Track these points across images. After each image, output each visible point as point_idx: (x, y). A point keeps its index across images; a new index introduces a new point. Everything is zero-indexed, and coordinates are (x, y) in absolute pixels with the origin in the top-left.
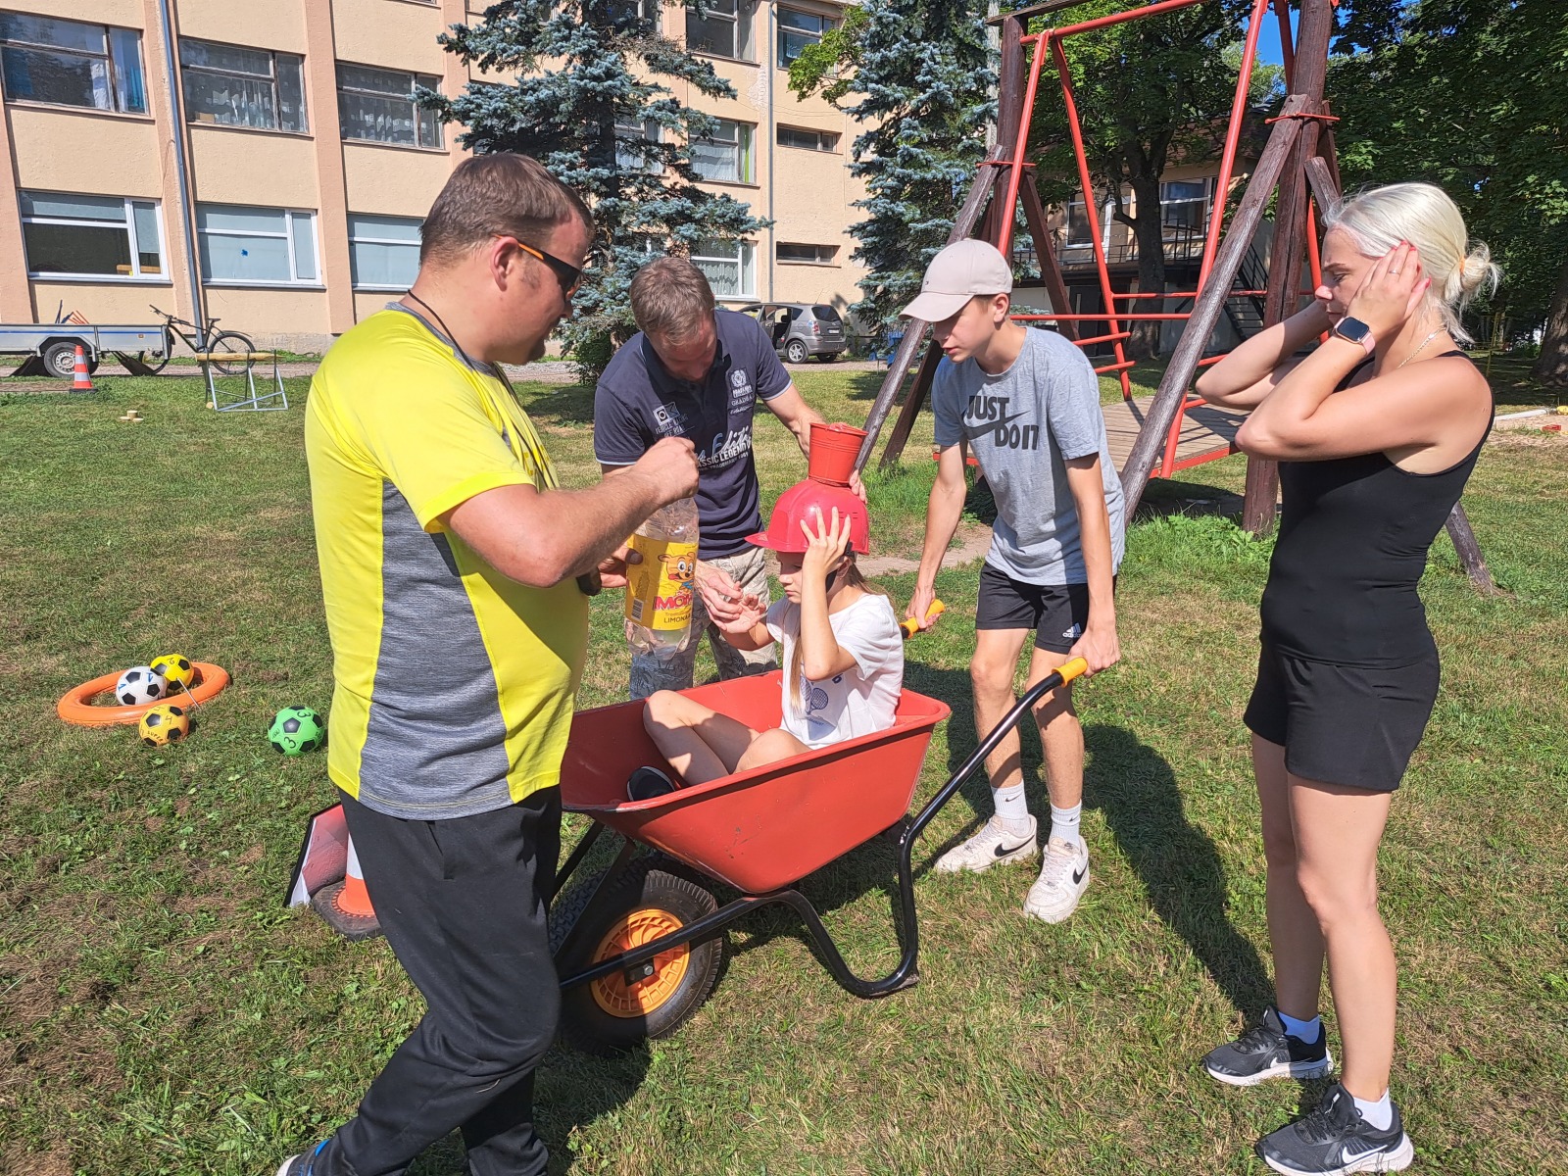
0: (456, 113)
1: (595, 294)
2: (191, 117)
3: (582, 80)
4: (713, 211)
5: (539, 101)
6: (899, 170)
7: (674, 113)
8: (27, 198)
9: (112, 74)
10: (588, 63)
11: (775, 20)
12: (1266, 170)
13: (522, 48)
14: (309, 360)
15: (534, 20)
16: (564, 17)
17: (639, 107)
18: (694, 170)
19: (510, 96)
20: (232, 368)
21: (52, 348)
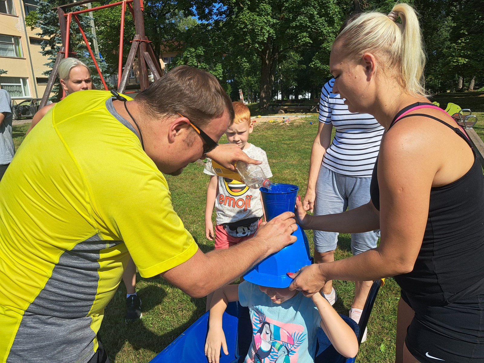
12: (131, 55)
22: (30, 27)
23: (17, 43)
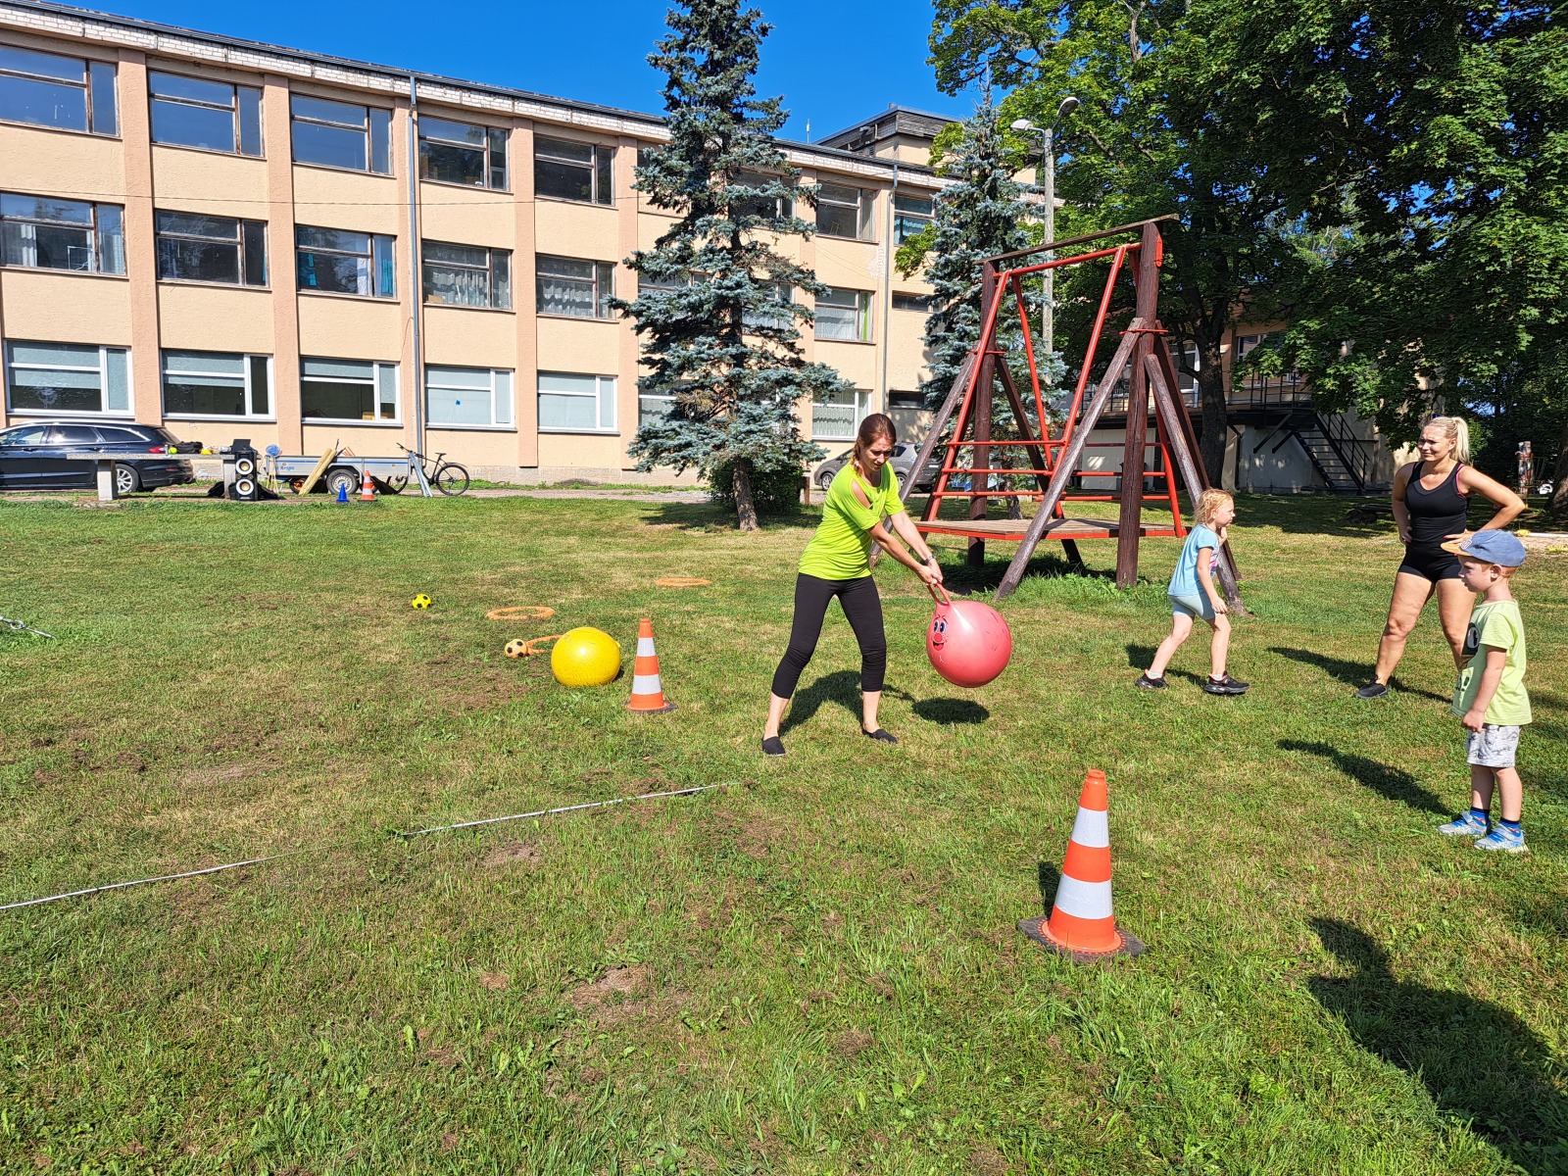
0: (633, 313)
1: (723, 436)
3: (719, 288)
4: (809, 377)
5: (689, 303)
6: (957, 343)
7: (783, 307)
8: (303, 359)
9: (372, 269)
10: (724, 277)
11: (892, 206)
12: (1116, 363)
13: (680, 267)
14: (502, 487)
15: (689, 248)
16: (710, 246)
17: (760, 305)
18: (799, 345)
19: (670, 300)
20: (452, 492)
21: (333, 474)
22: (902, 274)
23: (865, 305)
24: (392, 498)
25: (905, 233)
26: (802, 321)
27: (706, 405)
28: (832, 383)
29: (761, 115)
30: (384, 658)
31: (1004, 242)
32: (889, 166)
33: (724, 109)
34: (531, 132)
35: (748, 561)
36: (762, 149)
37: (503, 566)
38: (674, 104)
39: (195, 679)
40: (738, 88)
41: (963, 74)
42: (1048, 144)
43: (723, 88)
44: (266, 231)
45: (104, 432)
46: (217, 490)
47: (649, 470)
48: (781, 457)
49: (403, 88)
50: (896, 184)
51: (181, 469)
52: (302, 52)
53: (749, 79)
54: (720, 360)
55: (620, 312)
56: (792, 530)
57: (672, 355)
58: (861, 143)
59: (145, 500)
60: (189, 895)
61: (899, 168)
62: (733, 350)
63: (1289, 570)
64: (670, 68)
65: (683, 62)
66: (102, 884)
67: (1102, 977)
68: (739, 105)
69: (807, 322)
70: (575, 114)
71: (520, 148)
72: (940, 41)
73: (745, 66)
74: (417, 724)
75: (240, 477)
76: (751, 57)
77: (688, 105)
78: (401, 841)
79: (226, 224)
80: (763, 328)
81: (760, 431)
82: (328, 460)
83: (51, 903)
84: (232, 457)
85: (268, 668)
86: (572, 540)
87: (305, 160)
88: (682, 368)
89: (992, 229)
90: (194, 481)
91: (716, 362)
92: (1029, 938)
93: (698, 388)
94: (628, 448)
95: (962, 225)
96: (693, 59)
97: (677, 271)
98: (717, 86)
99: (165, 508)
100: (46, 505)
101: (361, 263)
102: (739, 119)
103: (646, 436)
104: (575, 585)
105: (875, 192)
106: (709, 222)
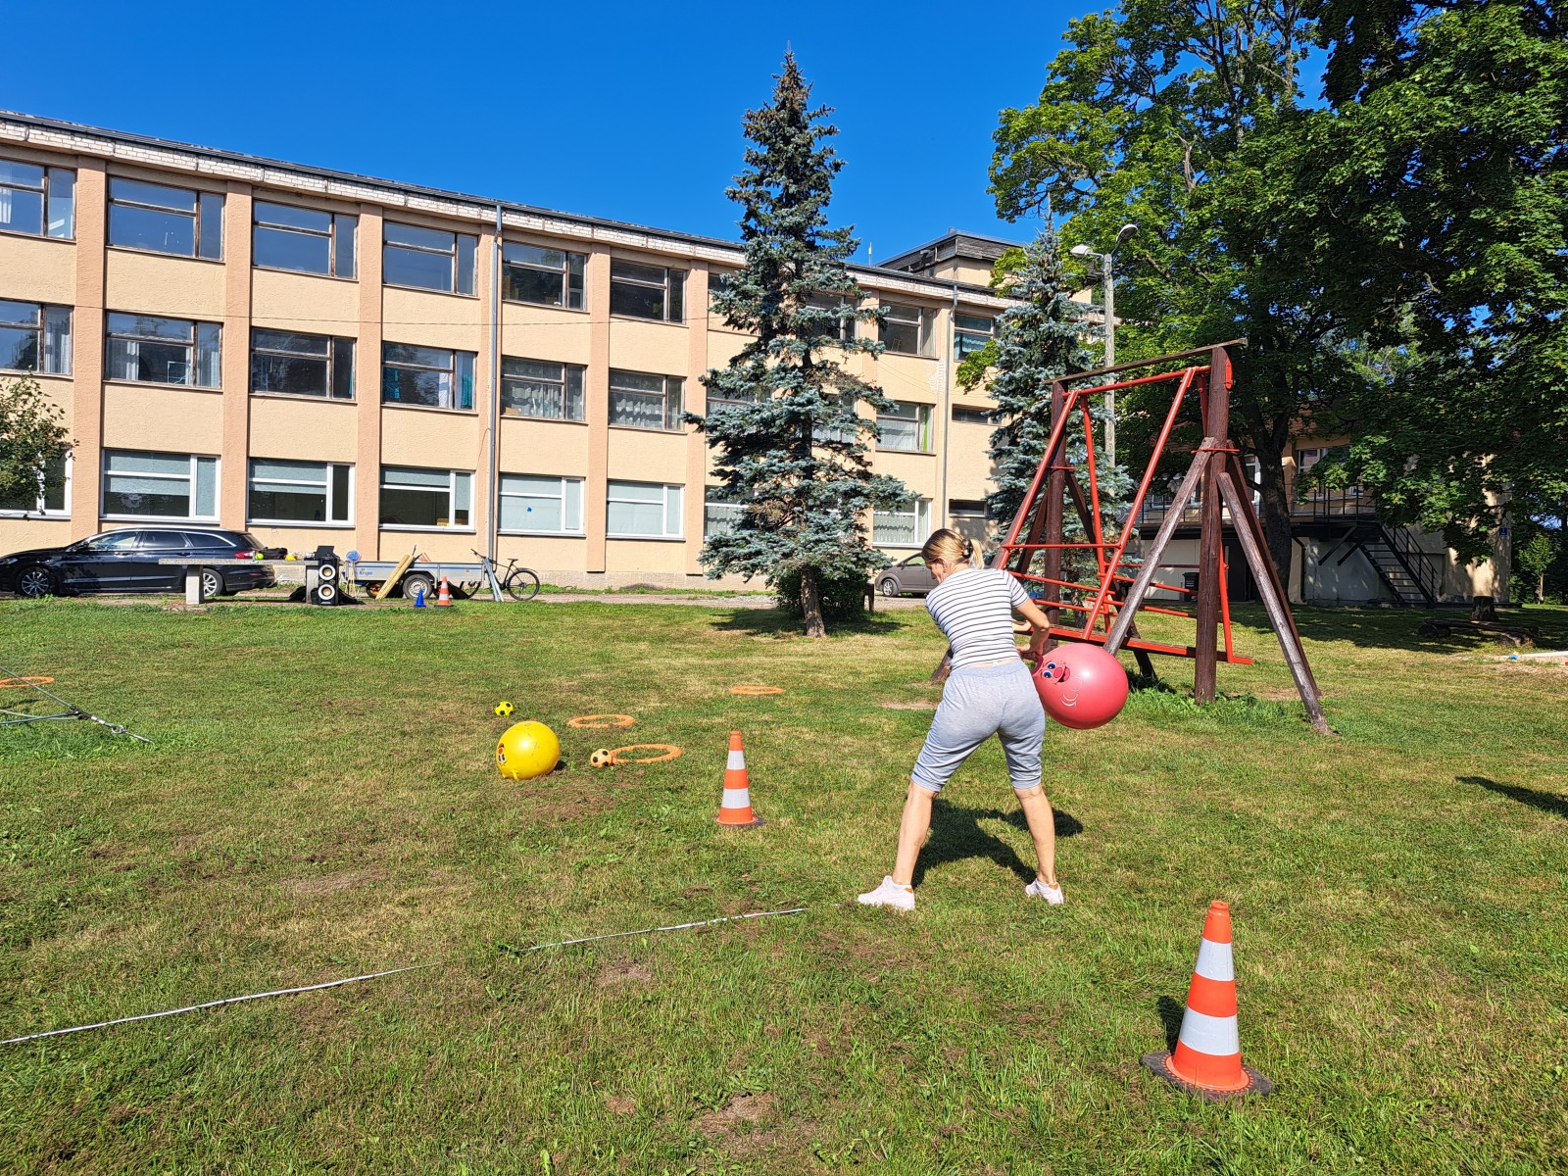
0: (707, 427)
1: (792, 545)
2: (502, 411)
3: (791, 405)
4: (877, 489)
5: (762, 419)
6: (1021, 456)
7: (852, 422)
8: (384, 468)
9: (454, 383)
10: (796, 393)
11: (952, 324)
12: (1188, 481)
13: (753, 384)
14: (569, 592)
15: (763, 366)
16: (783, 365)
17: (829, 421)
18: (866, 459)
19: (744, 415)
20: (522, 596)
21: (410, 579)
22: (964, 388)
23: (925, 418)
24: (466, 602)
25: (965, 350)
26: (870, 435)
27: (775, 515)
28: (899, 495)
29: (833, 244)
30: (473, 766)
31: (1067, 361)
32: (950, 286)
33: (798, 237)
34: (608, 257)
35: (818, 668)
36: (834, 275)
37: (579, 672)
38: (750, 233)
39: (291, 786)
40: (811, 218)
41: (1022, 202)
42: (1107, 268)
43: (797, 219)
44: (357, 349)
45: (191, 537)
46: (299, 595)
47: (719, 577)
48: (850, 566)
49: (490, 216)
50: (956, 303)
51: (264, 574)
52: (397, 184)
53: (822, 210)
54: (791, 472)
55: (695, 426)
56: (858, 636)
57: (745, 467)
58: (921, 264)
59: (230, 604)
60: (313, 1009)
61: (959, 288)
62: (803, 463)
63: (1367, 687)
64: (748, 201)
65: (759, 196)
66: (228, 997)
67: (1235, 1116)
68: (812, 234)
69: (874, 436)
70: (650, 240)
71: (597, 273)
72: (999, 172)
73: (818, 199)
74: (512, 836)
75: (322, 582)
76: (824, 191)
77: (764, 234)
78: (513, 956)
79: (317, 341)
80: (832, 442)
81: (829, 540)
82: (406, 566)
83: (181, 1015)
84: (316, 563)
85: (363, 775)
86: (643, 646)
87: (394, 282)
88: (753, 480)
89: (1056, 349)
90: (275, 585)
91: (784, 474)
92: (1154, 1074)
93: (769, 498)
94: (699, 556)
95: (1025, 345)
96: (769, 193)
97: (750, 388)
98: (791, 217)
99: (249, 612)
100: (136, 608)
101: (444, 378)
102: (811, 246)
103: (717, 545)
104: (652, 692)
105: (935, 312)
106: (782, 342)
